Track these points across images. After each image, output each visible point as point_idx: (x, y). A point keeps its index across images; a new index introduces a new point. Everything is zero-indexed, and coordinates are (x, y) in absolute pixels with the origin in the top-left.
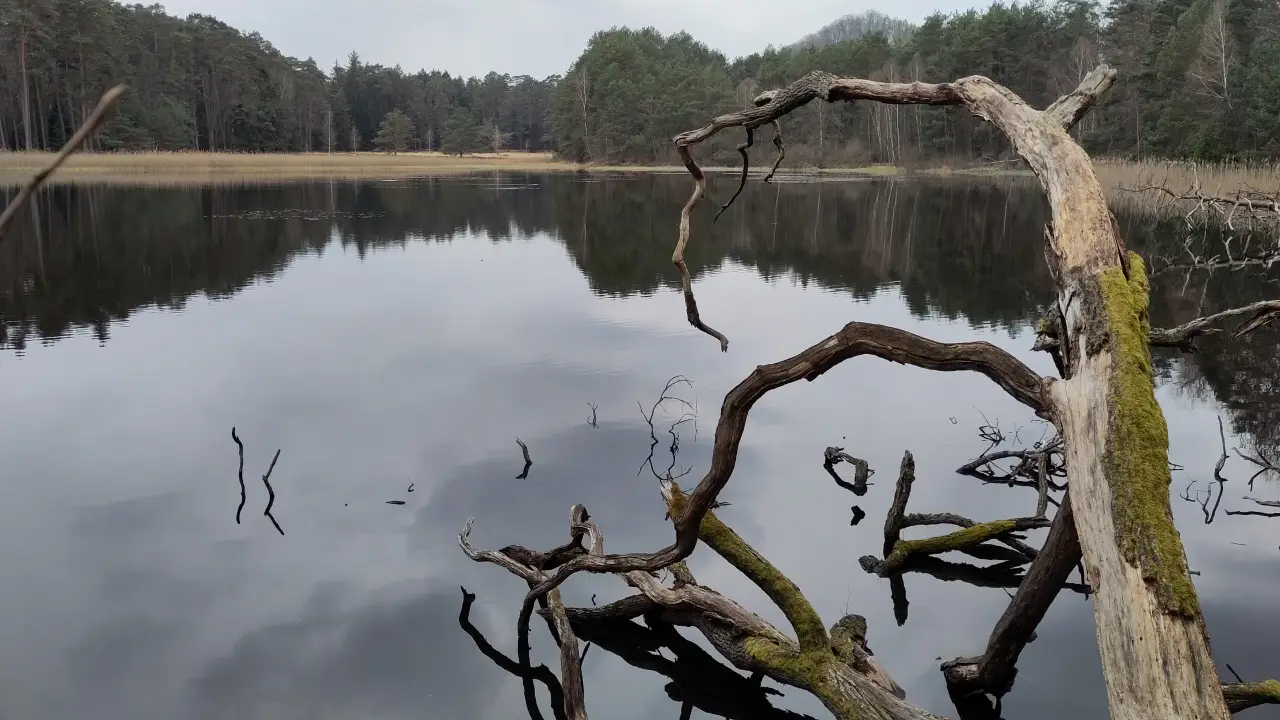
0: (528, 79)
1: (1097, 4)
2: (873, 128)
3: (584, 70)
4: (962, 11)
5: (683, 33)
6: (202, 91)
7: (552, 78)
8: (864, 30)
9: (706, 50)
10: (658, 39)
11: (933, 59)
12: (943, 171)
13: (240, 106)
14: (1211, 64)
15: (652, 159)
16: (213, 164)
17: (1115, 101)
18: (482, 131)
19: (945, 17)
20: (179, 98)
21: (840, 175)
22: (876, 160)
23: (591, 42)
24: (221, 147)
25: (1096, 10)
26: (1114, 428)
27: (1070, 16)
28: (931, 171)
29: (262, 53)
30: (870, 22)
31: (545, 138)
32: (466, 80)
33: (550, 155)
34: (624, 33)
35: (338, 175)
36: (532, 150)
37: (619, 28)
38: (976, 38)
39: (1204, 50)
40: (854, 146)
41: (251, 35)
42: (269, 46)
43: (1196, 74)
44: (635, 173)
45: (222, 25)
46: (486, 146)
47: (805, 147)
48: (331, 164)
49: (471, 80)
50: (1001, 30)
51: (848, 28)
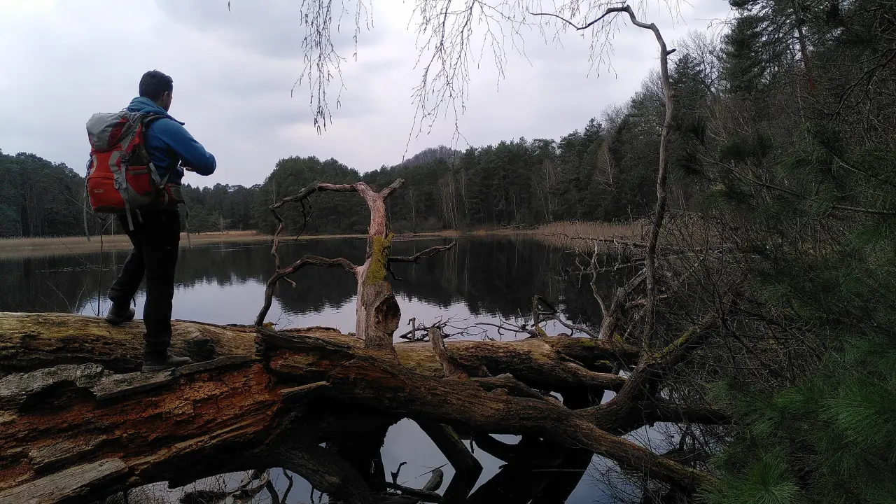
0: (240, 187)
1: (554, 142)
2: (442, 211)
3: (274, 180)
4: (485, 146)
5: (332, 159)
6: (25, 200)
7: (255, 186)
8: (438, 156)
9: (346, 168)
10: (317, 162)
11: (472, 171)
12: (481, 233)
13: (51, 208)
14: (604, 172)
15: (317, 232)
16: (32, 245)
17: (566, 192)
18: (212, 219)
19: (476, 149)
20: (9, 205)
21: (426, 236)
22: (445, 227)
23: (277, 165)
24: (36, 235)
25: (554, 145)
26: (367, 275)
27: (540, 148)
28: (475, 233)
29: (67, 176)
30: (441, 152)
31: (252, 221)
32: (201, 189)
33: (254, 232)
34: (298, 159)
35: (119, 248)
36: (244, 229)
37: (294, 157)
38: (493, 161)
39: (599, 165)
40: (432, 220)
41: (59, 165)
42: (71, 171)
43: (598, 177)
44: (307, 240)
45: (40, 159)
46: (215, 227)
47: (405, 221)
48: (113, 242)
49: (205, 188)
50: (505, 157)
51: (429, 155)
